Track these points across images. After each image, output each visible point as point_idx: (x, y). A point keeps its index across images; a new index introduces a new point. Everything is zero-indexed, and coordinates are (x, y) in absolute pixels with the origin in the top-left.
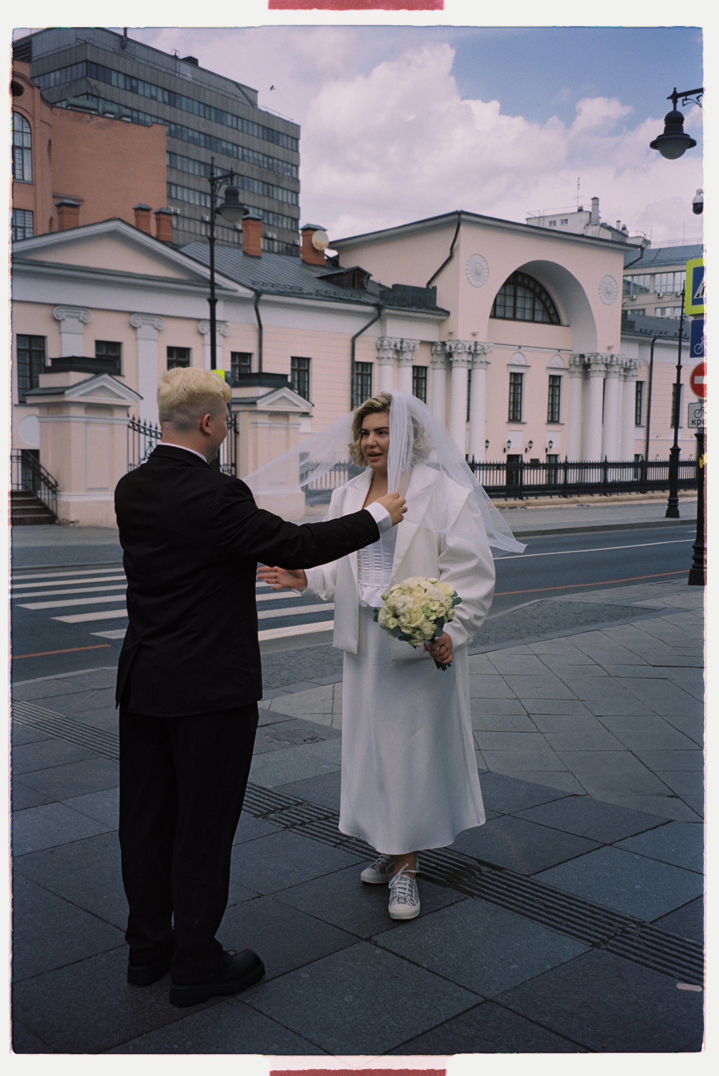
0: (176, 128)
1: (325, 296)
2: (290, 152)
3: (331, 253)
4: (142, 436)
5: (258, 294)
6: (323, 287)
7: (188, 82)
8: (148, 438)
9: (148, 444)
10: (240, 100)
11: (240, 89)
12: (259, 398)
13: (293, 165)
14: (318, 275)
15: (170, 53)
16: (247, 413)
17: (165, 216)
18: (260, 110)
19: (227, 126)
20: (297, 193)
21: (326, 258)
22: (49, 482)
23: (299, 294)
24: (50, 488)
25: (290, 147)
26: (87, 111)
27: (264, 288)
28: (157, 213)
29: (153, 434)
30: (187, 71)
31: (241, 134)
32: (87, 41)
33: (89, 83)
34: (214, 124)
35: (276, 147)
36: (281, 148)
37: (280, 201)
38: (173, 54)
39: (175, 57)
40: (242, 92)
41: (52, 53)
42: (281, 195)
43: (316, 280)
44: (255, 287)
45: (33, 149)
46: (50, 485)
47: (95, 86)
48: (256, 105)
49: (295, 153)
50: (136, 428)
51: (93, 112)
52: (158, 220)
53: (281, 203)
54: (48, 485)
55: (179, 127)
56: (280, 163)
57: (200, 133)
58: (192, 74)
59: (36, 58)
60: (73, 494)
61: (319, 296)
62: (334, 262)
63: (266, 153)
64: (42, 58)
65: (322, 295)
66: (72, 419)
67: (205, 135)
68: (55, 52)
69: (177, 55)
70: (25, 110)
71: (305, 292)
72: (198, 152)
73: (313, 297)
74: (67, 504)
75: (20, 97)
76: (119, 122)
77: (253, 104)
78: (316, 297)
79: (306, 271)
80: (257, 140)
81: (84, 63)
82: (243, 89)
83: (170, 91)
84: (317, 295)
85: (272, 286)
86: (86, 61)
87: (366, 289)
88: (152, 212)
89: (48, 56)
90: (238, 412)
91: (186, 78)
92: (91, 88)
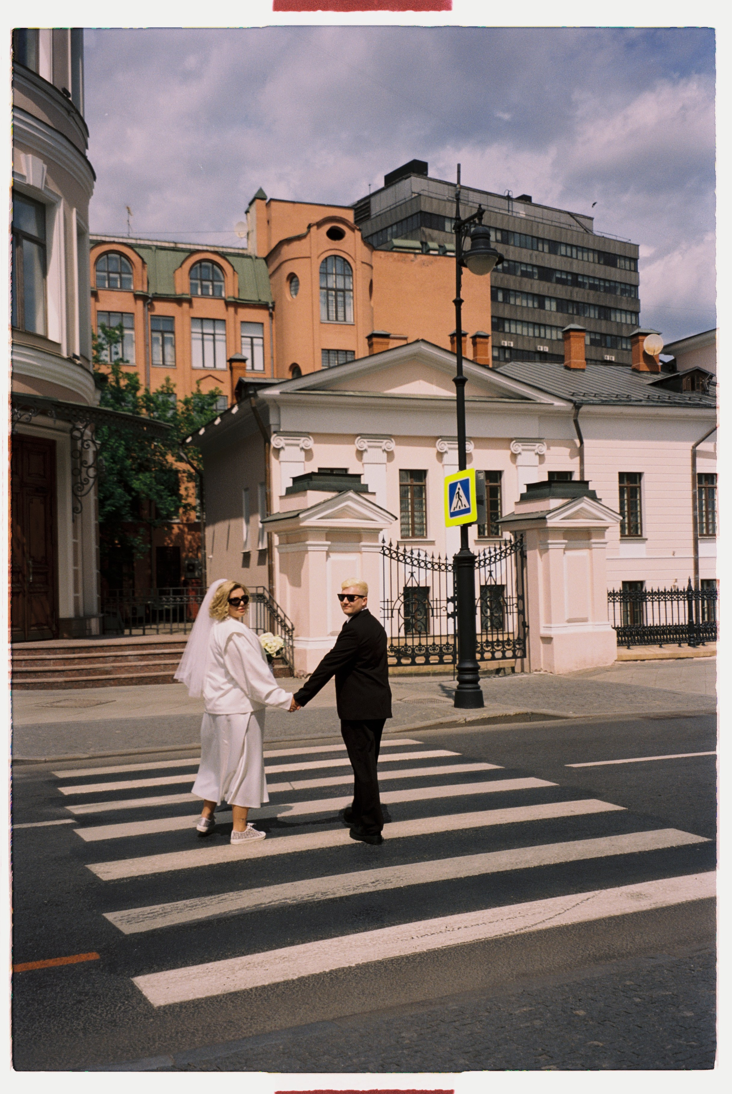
0: (509, 265)
1: (657, 402)
2: (628, 272)
3: (668, 358)
4: (402, 565)
5: (577, 406)
6: (656, 393)
7: (521, 218)
8: (409, 568)
9: (408, 575)
10: (575, 228)
11: (573, 218)
12: (550, 512)
13: (631, 285)
14: (650, 382)
15: (503, 195)
16: (535, 532)
17: (482, 340)
18: (595, 235)
19: (562, 255)
20: (636, 313)
21: (660, 364)
22: (285, 626)
23: (627, 402)
24: (287, 632)
25: (628, 268)
26: (411, 251)
27: (585, 399)
28: (474, 338)
29: (415, 562)
30: (521, 210)
31: (575, 261)
32: (422, 193)
33: (424, 233)
34: (547, 256)
35: (613, 269)
36: (618, 271)
37: (618, 323)
38: (506, 194)
39: (508, 198)
40: (577, 221)
41: (388, 209)
42: (619, 317)
43: (649, 386)
44: (574, 398)
45: (354, 291)
46: (287, 629)
47: (430, 235)
48: (592, 231)
49: (633, 273)
50: (394, 555)
51: (417, 251)
52: (475, 344)
53: (620, 325)
54: (285, 629)
55: (511, 263)
56: (617, 285)
57: (533, 266)
58: (525, 211)
59: (375, 216)
60: (310, 639)
61: (651, 402)
62: (670, 367)
63: (603, 277)
64: (379, 215)
65: (654, 401)
66: (310, 548)
67: (538, 267)
68: (392, 207)
69: (510, 194)
70: (348, 254)
71: (633, 399)
72: (531, 285)
73: (643, 403)
74: (305, 651)
75: (341, 241)
76: (442, 258)
77: (588, 231)
78: (647, 404)
79: (636, 379)
80: (592, 265)
81: (419, 215)
82: (578, 218)
83: (502, 230)
84: (647, 401)
85: (595, 396)
86: (421, 212)
87: (708, 391)
88: (468, 336)
89: (385, 212)
90: (524, 531)
91: (518, 215)
92: (426, 237)
